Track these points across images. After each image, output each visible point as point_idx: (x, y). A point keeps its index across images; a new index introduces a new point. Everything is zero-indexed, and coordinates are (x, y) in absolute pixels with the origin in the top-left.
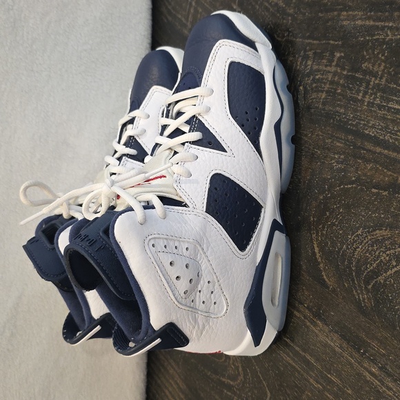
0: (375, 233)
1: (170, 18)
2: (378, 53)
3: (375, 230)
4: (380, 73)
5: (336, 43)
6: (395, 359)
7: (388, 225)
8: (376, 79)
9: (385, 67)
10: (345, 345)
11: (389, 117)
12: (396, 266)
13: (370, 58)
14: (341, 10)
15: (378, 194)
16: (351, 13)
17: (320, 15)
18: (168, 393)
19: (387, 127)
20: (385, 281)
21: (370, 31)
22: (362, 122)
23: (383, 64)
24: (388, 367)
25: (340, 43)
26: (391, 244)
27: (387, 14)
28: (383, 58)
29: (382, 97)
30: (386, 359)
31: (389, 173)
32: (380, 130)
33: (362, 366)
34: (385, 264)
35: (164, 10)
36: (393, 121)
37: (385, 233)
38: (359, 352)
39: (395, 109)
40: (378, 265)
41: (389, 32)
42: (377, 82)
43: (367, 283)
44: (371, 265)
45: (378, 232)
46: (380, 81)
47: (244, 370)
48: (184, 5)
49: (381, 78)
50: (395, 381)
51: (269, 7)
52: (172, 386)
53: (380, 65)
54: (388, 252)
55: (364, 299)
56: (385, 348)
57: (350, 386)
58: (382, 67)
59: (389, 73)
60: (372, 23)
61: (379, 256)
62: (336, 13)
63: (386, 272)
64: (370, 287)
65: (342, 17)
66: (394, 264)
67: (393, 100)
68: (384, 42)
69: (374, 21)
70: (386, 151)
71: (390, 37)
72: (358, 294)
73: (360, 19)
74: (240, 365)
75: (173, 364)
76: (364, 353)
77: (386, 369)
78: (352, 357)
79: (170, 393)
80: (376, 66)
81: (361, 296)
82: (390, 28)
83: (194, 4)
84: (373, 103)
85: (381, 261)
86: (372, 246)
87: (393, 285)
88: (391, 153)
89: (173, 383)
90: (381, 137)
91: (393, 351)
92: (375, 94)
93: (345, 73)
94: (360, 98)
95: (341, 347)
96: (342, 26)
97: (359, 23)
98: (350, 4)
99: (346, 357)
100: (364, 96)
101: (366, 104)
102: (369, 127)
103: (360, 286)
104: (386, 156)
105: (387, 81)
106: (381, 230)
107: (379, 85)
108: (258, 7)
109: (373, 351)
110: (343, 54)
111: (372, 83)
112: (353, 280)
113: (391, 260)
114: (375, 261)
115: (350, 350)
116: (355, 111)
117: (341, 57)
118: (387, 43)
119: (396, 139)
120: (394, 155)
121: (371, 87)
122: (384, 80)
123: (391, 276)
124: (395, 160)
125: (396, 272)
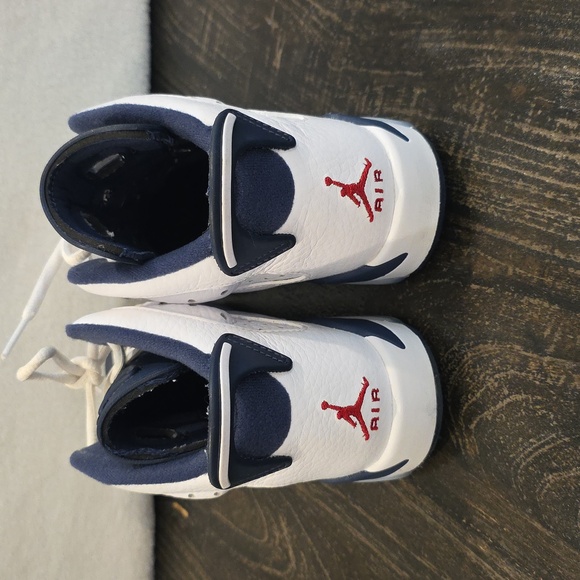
0: (477, 348)
1: (176, 39)
2: (475, 89)
3: (477, 344)
4: (478, 117)
5: (416, 74)
6: (511, 531)
7: (495, 337)
8: (473, 126)
9: (485, 109)
10: (439, 512)
11: (492, 181)
12: (508, 396)
13: (463, 96)
14: (421, 27)
15: (479, 292)
16: (434, 31)
17: (391, 33)
19: (490, 195)
20: (494, 417)
21: (463, 57)
22: (454, 188)
23: (482, 105)
24: (502, 543)
25: (421, 74)
26: (501, 363)
27: (485, 32)
28: (482, 95)
29: (481, 152)
30: (499, 532)
31: (495, 261)
32: (481, 199)
33: (465, 542)
34: (493, 394)
35: (167, 26)
36: (498, 186)
37: (492, 347)
38: (460, 522)
39: (500, 169)
40: (483, 395)
41: (489, 60)
42: (474, 130)
43: (468, 421)
44: (473, 394)
45: (481, 346)
46: (479, 128)
47: (296, 553)
48: (196, 19)
49: (480, 124)
50: (512, 563)
51: (319, 22)
53: (477, 106)
54: (497, 376)
55: (464, 444)
56: (496, 516)
57: (448, 572)
58: (481, 109)
59: (491, 117)
60: (464, 45)
61: (484, 382)
62: (413, 31)
63: (494, 405)
64: (472, 426)
65: (422, 37)
66: (506, 392)
67: (497, 156)
68: (482, 73)
69: (468, 42)
70: (490, 230)
71: (490, 66)
72: (457, 438)
73: (448, 39)
74: (290, 547)
75: (193, 548)
76: (467, 524)
77: (499, 546)
78: (450, 530)
80: (473, 107)
81: (460, 440)
82: (491, 53)
83: (210, 18)
84: (469, 161)
85: (488, 389)
86: (474, 367)
87: (505, 424)
88: (496, 232)
90: (482, 210)
91: (508, 519)
92: (473, 147)
93: (429, 117)
94: (450, 153)
95: (434, 516)
96: (423, 50)
97: (446, 45)
98: (433, 18)
99: (443, 531)
100: (456, 151)
101: (459, 162)
103: (458, 425)
104: (490, 237)
105: (488, 128)
106: (487, 343)
107: (477, 134)
108: (302, 23)
109: (480, 520)
110: (425, 91)
111: (467, 132)
112: (448, 418)
113: (500, 387)
114: (479, 388)
115: (447, 519)
117: (422, 95)
118: (487, 75)
119: (504, 213)
120: (500, 235)
121: (465, 137)
122: (484, 127)
123: (502, 410)
124: (503, 242)
125: (509, 404)
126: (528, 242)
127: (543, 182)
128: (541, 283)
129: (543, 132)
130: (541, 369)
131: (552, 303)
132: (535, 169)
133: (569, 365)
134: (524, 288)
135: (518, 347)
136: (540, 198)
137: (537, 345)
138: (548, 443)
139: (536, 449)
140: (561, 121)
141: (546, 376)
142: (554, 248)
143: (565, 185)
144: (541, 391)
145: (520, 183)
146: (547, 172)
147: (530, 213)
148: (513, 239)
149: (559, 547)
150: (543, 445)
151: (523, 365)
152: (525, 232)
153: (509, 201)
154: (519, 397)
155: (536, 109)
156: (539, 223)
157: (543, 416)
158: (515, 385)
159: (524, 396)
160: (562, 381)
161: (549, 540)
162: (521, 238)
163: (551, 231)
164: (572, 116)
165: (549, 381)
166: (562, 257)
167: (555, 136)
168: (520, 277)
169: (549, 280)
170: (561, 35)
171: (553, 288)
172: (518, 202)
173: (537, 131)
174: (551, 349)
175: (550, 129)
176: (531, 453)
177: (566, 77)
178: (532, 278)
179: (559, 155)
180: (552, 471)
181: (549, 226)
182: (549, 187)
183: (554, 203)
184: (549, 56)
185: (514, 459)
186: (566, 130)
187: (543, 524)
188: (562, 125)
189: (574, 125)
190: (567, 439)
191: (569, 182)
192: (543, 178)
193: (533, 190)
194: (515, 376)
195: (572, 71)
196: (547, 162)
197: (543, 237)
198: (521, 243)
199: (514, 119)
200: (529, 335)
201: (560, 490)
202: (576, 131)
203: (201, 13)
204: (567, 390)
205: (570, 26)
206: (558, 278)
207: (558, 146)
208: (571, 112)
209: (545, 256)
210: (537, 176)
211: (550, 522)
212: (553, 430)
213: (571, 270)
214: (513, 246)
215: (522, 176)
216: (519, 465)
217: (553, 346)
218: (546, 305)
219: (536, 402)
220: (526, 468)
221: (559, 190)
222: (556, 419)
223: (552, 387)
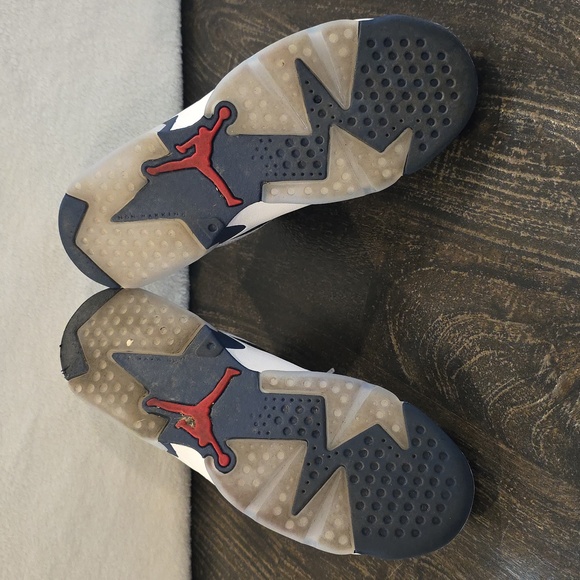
0: (456, 318)
1: (206, 77)
3: (456, 315)
7: (469, 309)
8: (451, 152)
11: (466, 193)
12: (480, 352)
15: (457, 276)
18: (219, 532)
19: (464, 204)
20: (469, 369)
22: (438, 199)
26: (474, 328)
29: (458, 171)
31: (468, 252)
32: (458, 206)
34: (468, 351)
35: (197, 65)
36: (470, 197)
37: (467, 317)
39: (472, 184)
40: (461, 353)
42: (452, 154)
43: (450, 373)
44: (454, 353)
45: (459, 316)
46: (455, 154)
48: (224, 61)
49: (456, 151)
52: (224, 522)
54: (471, 338)
55: (448, 391)
59: (464, 146)
61: (461, 343)
63: (470, 360)
64: (454, 377)
66: (478, 349)
67: (469, 174)
70: (464, 230)
72: (442, 386)
79: (222, 530)
81: (444, 388)
84: (449, 178)
85: (465, 348)
86: (454, 332)
87: (478, 373)
88: (469, 231)
89: (225, 518)
90: (459, 215)
92: (451, 168)
94: (434, 172)
100: (439, 171)
101: (441, 179)
102: (445, 203)
103: (443, 377)
104: (465, 235)
105: (462, 154)
106: (463, 314)
107: (454, 158)
111: (446, 156)
112: (435, 372)
113: (474, 346)
114: (458, 348)
116: (431, 186)
119: (474, 216)
120: (472, 233)
121: (445, 160)
122: (459, 153)
123: (475, 363)
124: (474, 238)
125: (480, 358)
126: (493, 238)
127: (503, 193)
128: (502, 268)
129: (503, 157)
130: (503, 331)
131: (510, 281)
132: (497, 184)
133: (523, 326)
134: (491, 272)
135: (486, 316)
136: (501, 206)
137: (500, 313)
138: (509, 385)
139: (501, 390)
140: (515, 149)
141: (507, 335)
142: (511, 242)
143: (518, 196)
144: (503, 347)
145: (487, 194)
146: (506, 187)
147: (494, 217)
148: (481, 236)
149: (518, 461)
150: (505, 387)
151: (490, 329)
152: (491, 230)
153: (478, 208)
154: (488, 353)
155: (498, 140)
156: (500, 224)
157: (506, 365)
158: (485, 344)
159: (491, 352)
160: (518, 339)
161: (511, 456)
162: (487, 235)
163: (509, 229)
164: (523, 146)
165: (509, 339)
166: (518, 248)
167: (511, 160)
168: (487, 264)
169: (508, 266)
170: (515, 86)
171: (511, 271)
172: (484, 208)
173: (497, 156)
174: (511, 315)
175: (507, 155)
176: (497, 393)
177: (519, 117)
178: (496, 264)
179: (514, 174)
180: (512, 405)
181: (507, 226)
182: (507, 197)
183: (511, 209)
184: (506, 101)
185: (485, 398)
186: (519, 156)
187: (507, 445)
188: (516, 152)
189: (524, 152)
190: (523, 381)
191: (521, 193)
192: (503, 191)
193: (496, 199)
194: (485, 337)
195: (523, 113)
196: (505, 179)
197: (503, 234)
198: (487, 238)
199: (481, 147)
200: (495, 306)
201: (518, 419)
202: (526, 157)
203: (228, 57)
204: (522, 345)
205: (521, 80)
206: (514, 263)
207: (512, 167)
208: (522, 143)
209: (505, 248)
210: (498, 189)
211: (512, 443)
212: (513, 375)
213: (524, 257)
214: (482, 241)
215: (488, 189)
216: (488, 403)
217: (512, 313)
218: (506, 283)
219: (500, 355)
220: (494, 404)
221: (514, 199)
222: (515, 367)
223: (511, 344)
